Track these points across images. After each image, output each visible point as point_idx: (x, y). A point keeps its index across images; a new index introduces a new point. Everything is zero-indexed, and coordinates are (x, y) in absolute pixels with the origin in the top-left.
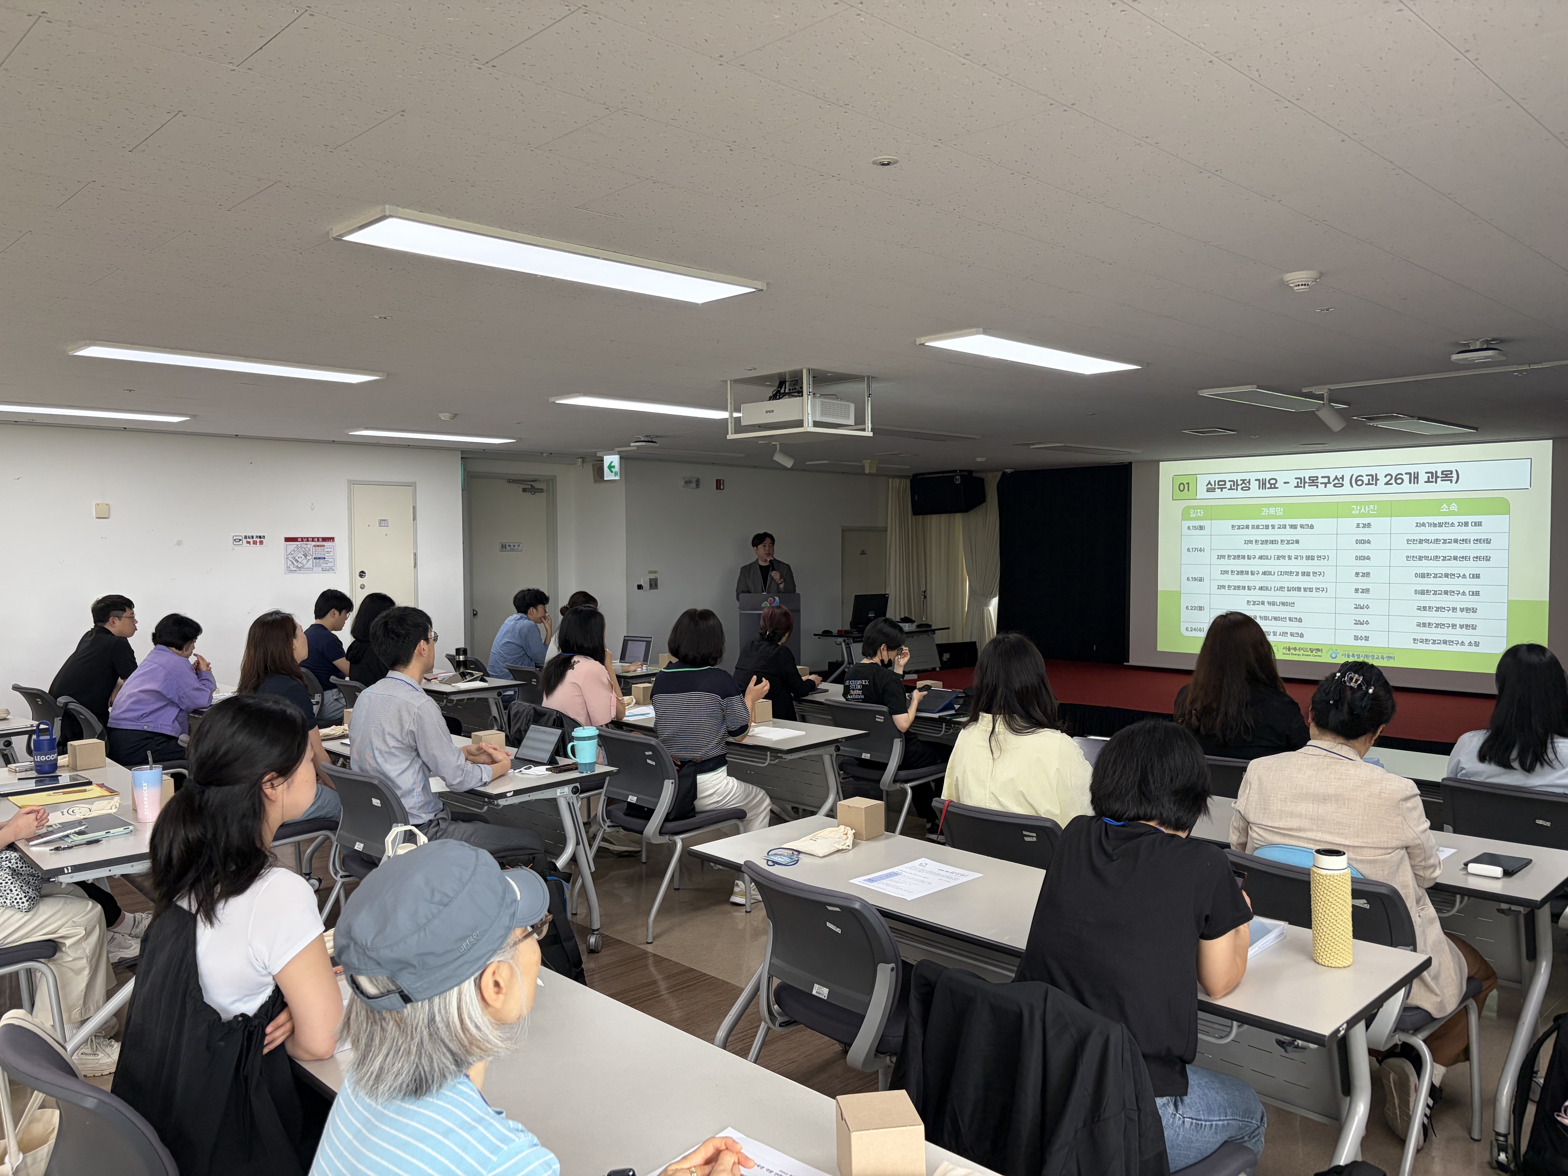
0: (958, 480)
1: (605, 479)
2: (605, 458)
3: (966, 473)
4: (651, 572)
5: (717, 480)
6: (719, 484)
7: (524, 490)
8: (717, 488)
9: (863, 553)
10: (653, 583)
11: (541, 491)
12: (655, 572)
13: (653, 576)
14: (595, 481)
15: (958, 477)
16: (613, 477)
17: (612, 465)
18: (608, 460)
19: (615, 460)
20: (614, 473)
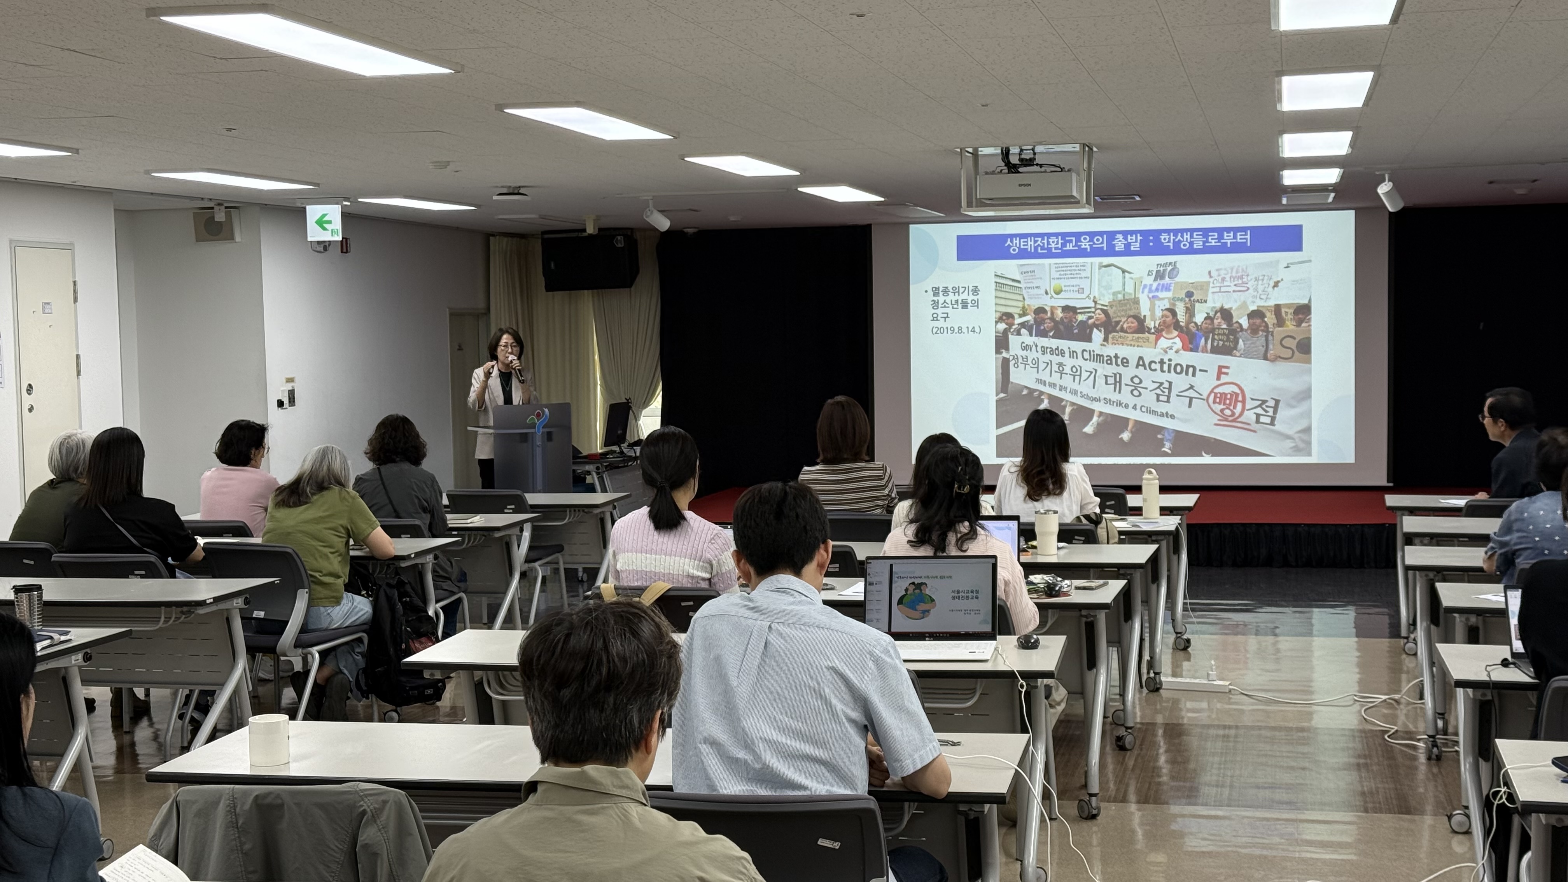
0: (620, 242)
1: (309, 239)
2: (309, 208)
3: (630, 233)
4: (290, 380)
6: (345, 245)
8: (342, 252)
9: (460, 348)
10: (291, 397)
13: (289, 386)
14: (197, 241)
15: (619, 238)
16: (327, 237)
17: (325, 219)
18: (314, 212)
19: (334, 213)
20: (330, 232)
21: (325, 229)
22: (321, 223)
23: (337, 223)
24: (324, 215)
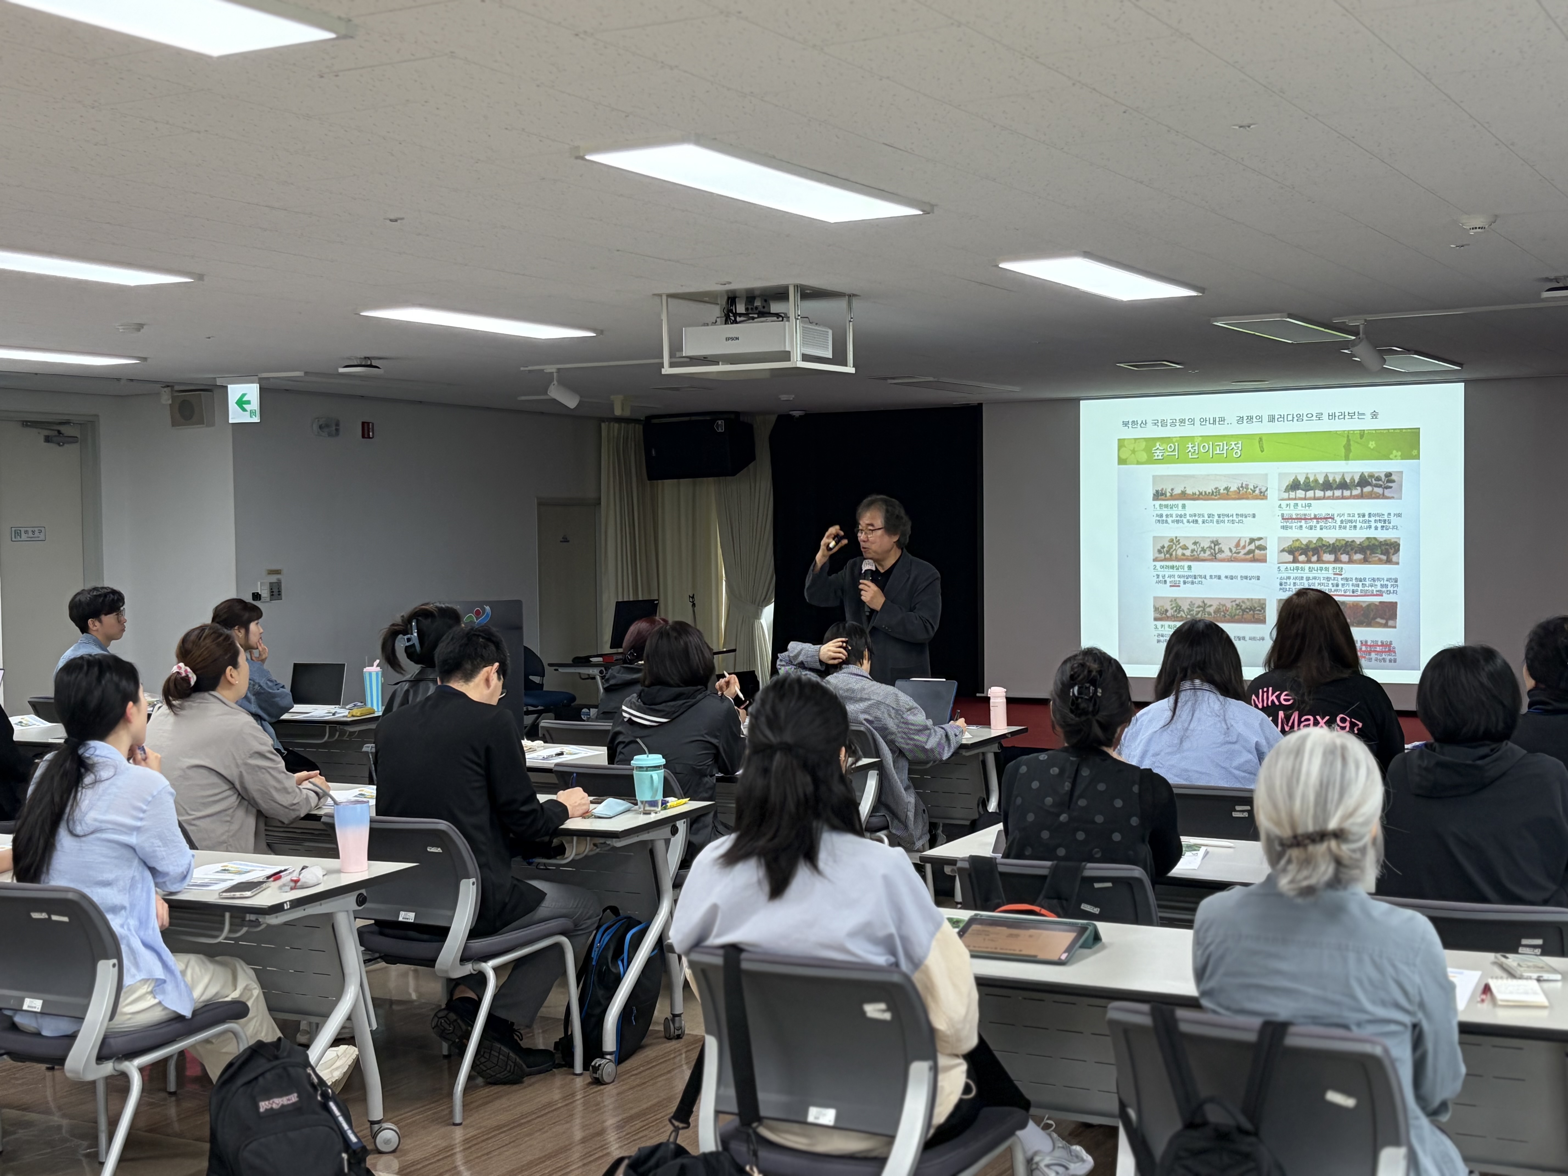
0: (720, 426)
1: (231, 421)
2: (230, 387)
3: (733, 416)
4: (272, 572)
5: (363, 423)
6: (367, 430)
7: (48, 439)
8: (363, 437)
9: (565, 540)
10: (275, 590)
11: (73, 440)
12: (277, 572)
13: (274, 578)
14: (174, 424)
15: (720, 422)
16: (246, 418)
17: (244, 399)
18: (235, 391)
19: (251, 391)
20: (249, 413)
21: (244, 410)
22: (241, 403)
23: (255, 405)
24: (244, 395)
